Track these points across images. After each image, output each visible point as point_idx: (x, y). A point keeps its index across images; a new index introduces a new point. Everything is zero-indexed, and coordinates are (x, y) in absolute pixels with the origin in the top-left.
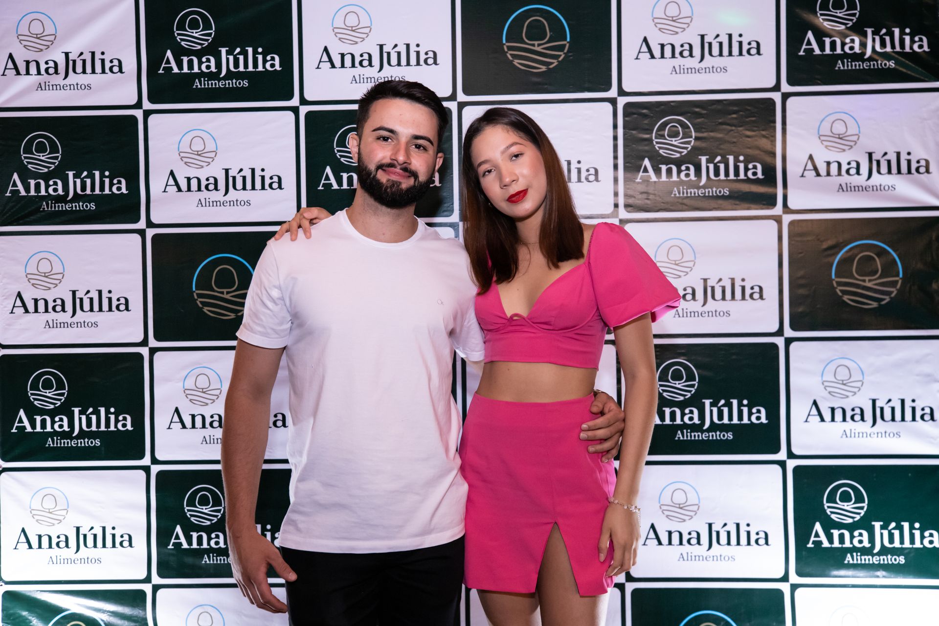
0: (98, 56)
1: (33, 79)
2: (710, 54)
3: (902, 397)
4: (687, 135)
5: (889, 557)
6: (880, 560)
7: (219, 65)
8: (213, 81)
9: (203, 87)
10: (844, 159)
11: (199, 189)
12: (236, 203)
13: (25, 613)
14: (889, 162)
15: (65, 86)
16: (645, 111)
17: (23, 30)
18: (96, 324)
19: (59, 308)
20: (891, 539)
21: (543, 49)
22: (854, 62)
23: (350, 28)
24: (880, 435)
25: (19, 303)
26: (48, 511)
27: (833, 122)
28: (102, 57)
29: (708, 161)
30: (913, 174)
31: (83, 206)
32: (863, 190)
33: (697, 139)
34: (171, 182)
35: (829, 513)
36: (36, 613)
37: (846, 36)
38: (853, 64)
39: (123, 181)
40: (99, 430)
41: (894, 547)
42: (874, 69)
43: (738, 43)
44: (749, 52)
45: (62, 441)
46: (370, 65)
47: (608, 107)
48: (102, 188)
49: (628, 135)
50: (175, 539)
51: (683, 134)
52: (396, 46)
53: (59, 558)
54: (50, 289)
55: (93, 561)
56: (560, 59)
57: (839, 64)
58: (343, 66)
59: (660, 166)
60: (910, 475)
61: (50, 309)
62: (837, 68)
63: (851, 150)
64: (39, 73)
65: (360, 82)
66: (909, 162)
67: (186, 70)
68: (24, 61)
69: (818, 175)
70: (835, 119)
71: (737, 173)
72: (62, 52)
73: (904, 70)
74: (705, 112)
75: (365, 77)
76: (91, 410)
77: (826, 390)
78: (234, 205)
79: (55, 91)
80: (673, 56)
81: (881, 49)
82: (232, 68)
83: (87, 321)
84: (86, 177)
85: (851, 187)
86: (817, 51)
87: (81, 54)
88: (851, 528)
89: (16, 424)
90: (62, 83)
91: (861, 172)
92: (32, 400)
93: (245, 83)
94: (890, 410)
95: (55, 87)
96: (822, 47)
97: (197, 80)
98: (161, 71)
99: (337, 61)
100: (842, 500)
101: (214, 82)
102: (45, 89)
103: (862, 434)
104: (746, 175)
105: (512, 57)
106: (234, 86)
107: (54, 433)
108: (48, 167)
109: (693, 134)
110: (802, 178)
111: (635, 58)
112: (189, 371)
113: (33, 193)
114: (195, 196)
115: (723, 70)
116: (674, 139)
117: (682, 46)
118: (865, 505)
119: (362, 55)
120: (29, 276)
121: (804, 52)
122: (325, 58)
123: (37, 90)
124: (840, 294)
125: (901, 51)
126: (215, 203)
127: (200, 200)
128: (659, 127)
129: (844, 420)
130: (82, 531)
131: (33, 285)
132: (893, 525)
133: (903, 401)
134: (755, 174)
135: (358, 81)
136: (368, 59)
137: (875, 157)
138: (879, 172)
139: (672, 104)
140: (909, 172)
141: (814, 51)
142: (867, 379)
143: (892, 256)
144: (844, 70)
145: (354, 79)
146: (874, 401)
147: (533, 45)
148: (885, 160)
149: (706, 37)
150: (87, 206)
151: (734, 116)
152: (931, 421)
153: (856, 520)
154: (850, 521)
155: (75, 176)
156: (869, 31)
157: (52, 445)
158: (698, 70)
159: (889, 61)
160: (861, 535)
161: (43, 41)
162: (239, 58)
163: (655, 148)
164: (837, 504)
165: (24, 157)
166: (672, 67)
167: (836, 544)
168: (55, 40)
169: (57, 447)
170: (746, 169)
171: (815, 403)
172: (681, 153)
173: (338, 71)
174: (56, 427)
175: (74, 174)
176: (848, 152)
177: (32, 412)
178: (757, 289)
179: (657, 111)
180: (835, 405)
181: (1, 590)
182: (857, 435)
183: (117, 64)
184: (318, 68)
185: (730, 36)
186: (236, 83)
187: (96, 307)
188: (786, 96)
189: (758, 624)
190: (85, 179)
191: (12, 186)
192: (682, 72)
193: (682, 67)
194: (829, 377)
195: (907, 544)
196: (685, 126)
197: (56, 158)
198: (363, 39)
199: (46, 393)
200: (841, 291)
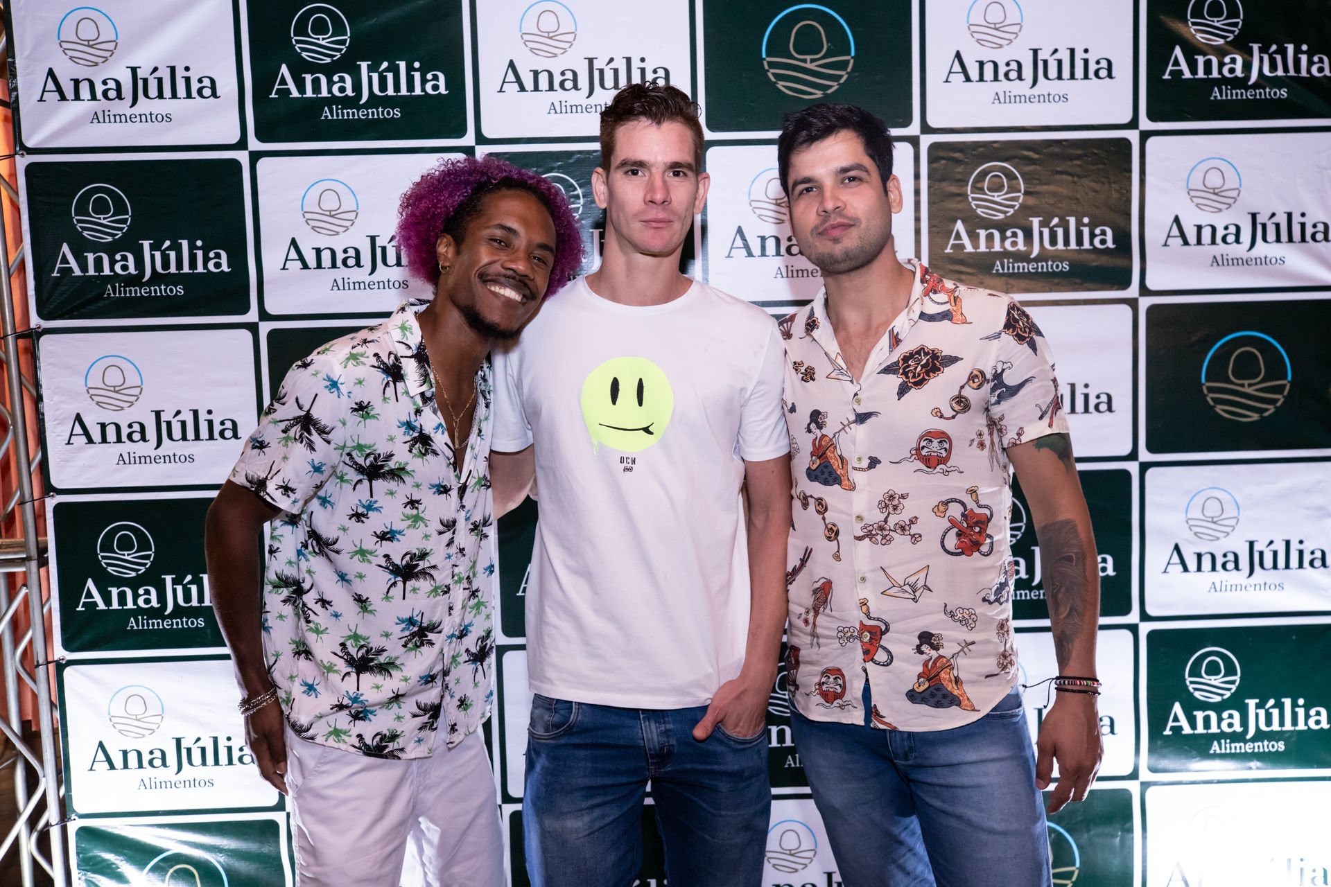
0: (180, 73)
1: (85, 106)
2: (1046, 76)
3: (1287, 538)
4: (1013, 188)
5: (1266, 743)
6: (1254, 747)
7: (357, 86)
9: (335, 118)
10: (1220, 221)
11: (334, 265)
12: (387, 284)
13: (110, 857)
14: (1278, 226)
15: (133, 116)
16: (957, 155)
17: (68, 34)
18: (190, 458)
19: (136, 436)
21: (818, 66)
22: (1235, 89)
23: (546, 35)
24: (1258, 587)
25: (78, 429)
26: (134, 717)
27: (1206, 172)
28: (187, 74)
29: (1042, 225)
30: (1308, 242)
31: (165, 290)
32: (1243, 264)
33: (1026, 193)
34: (293, 254)
35: (1192, 690)
36: (124, 855)
37: (1226, 54)
38: (1234, 92)
39: (224, 254)
40: (203, 605)
41: (1272, 731)
42: (1261, 100)
43: (1082, 62)
44: (1097, 74)
45: (150, 622)
46: (576, 87)
47: (907, 148)
48: (193, 264)
49: (934, 187)
51: (1008, 187)
52: (611, 60)
53: (153, 780)
54: (122, 409)
55: (202, 783)
56: (842, 81)
57: (1216, 93)
58: (536, 89)
59: (978, 231)
60: (1294, 637)
61: (124, 438)
62: (1212, 98)
63: (1229, 210)
64: (94, 98)
65: (561, 113)
66: (1303, 225)
67: (309, 93)
68: (71, 80)
69: (1186, 243)
70: (1208, 167)
71: (1080, 241)
72: (128, 67)
73: (1300, 102)
74: (1036, 156)
75: (568, 104)
76: (189, 578)
77: (1191, 530)
78: (384, 288)
79: (118, 124)
80: (996, 79)
81: (1270, 72)
82: (376, 90)
83: (178, 454)
84: (169, 248)
85: (1227, 260)
86: (1187, 75)
87: (156, 69)
88: (1219, 708)
89: (83, 600)
90: (129, 112)
91: (1241, 240)
92: (105, 566)
93: (397, 113)
94: (1271, 554)
95: (118, 117)
96: (1194, 70)
97: (326, 108)
98: (273, 96)
99: (529, 84)
100: (1207, 673)
101: (350, 111)
102: (104, 122)
103: (1236, 587)
104: (1092, 243)
105: (775, 78)
106: (381, 117)
107: (138, 611)
108: (113, 235)
109: (1022, 187)
110: (1166, 249)
111: (945, 79)
113: (91, 272)
114: (328, 275)
115: (1062, 98)
116: (996, 194)
117: (1008, 64)
118: (1237, 678)
120: (92, 392)
121: (1169, 75)
122: (511, 77)
123: (92, 122)
124: (1211, 403)
125: (1296, 75)
126: (357, 285)
127: (335, 280)
128: (976, 177)
129: (1214, 569)
130: (184, 744)
131: (98, 403)
132: (1271, 702)
133: (1288, 543)
134: (1103, 242)
135: (558, 111)
136: (571, 78)
137: (1260, 219)
138: (1264, 239)
139: (995, 145)
140: (1303, 240)
141: (1183, 74)
142: (1244, 515)
143: (1278, 351)
144: (1222, 101)
145: (552, 108)
146: (1252, 544)
147: (804, 61)
148: (1273, 223)
149: (1039, 52)
150: (171, 291)
151: (1078, 162)
152: (1322, 568)
153: (1225, 697)
154: (1218, 699)
155: (153, 248)
156: (1256, 47)
157: (135, 628)
158: (1030, 98)
159: (1279, 89)
160: (1231, 716)
161: (100, 50)
162: (386, 76)
163: (971, 206)
164: (1202, 677)
165: (77, 220)
166: (994, 93)
167: (1200, 729)
168: (115, 48)
169: (143, 630)
170: (1093, 236)
171: (1177, 548)
172: (1005, 213)
173: (530, 96)
174: (141, 602)
175: (150, 244)
176: (1225, 212)
177: (104, 582)
178: (1104, 398)
179: (974, 155)
180: (1202, 551)
181: (73, 827)
182: (1229, 588)
183: (209, 85)
184: (500, 91)
185: (1072, 51)
186: (383, 112)
187: (191, 434)
188: (1145, 136)
189: (1099, 835)
190: (167, 252)
191: (61, 263)
192: (1007, 100)
193: (1008, 94)
194: (1195, 513)
195: (1288, 726)
196: (1011, 177)
197: (125, 221)
198: (565, 50)
199: (124, 555)
200: (1213, 399)
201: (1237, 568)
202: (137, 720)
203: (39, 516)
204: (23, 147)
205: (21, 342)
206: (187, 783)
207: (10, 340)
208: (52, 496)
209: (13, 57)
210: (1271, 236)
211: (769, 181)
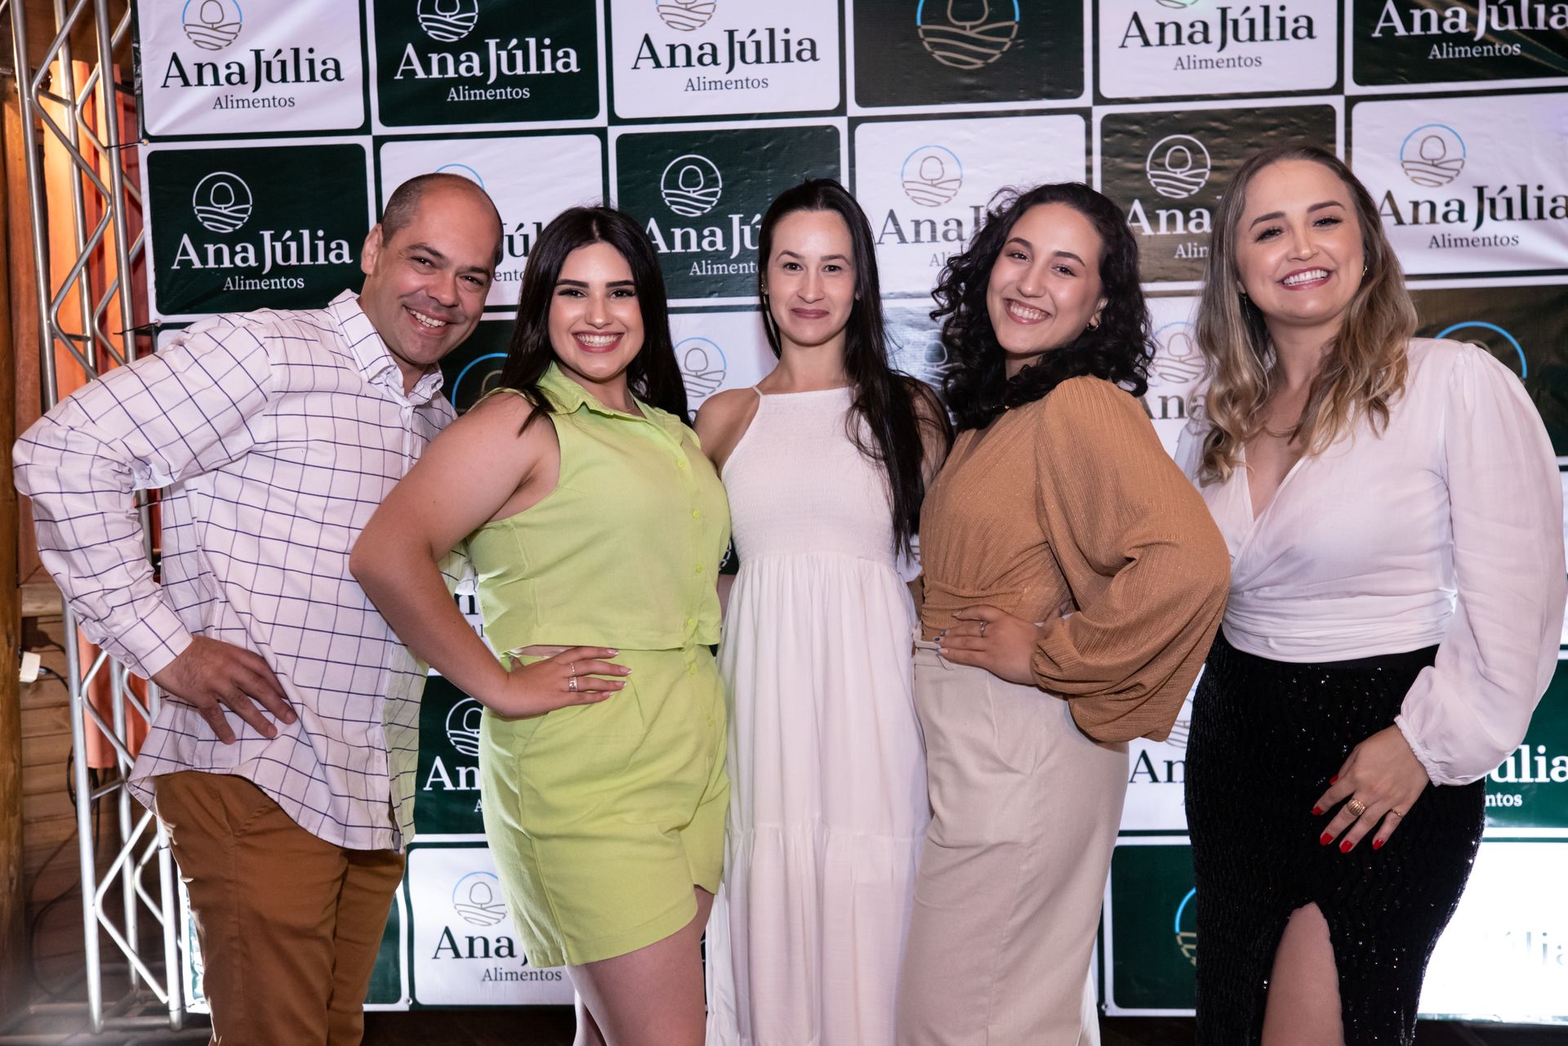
0: (304, 55)
1: (208, 91)
2: (1236, 37)
4: (1199, 164)
5: (1499, 796)
7: (485, 66)
8: (476, 91)
9: (462, 99)
10: (1440, 197)
14: (1509, 201)
15: (256, 101)
16: (1135, 128)
17: (193, 17)
20: (1503, 771)
21: (980, 33)
22: (1458, 46)
23: (684, 6)
27: (1424, 141)
28: (311, 56)
30: (1546, 219)
31: (286, 282)
32: (1468, 245)
33: (1214, 169)
37: (1446, 7)
38: (1457, 49)
39: (345, 245)
41: (1507, 783)
42: (1489, 57)
43: (1278, 21)
44: (1295, 34)
46: (715, 62)
47: (1078, 122)
48: (314, 256)
49: (1110, 164)
50: (434, 777)
51: (1193, 163)
52: (753, 32)
56: (1005, 49)
57: (1435, 51)
58: (673, 64)
59: (1158, 212)
62: (1431, 57)
63: (1451, 183)
64: (217, 82)
65: (699, 89)
66: (1540, 200)
67: (435, 74)
68: (195, 64)
69: (1400, 222)
70: (1426, 136)
72: (251, 50)
73: (1535, 59)
74: (1225, 127)
75: (707, 81)
78: (511, 279)
79: (241, 110)
80: (1179, 42)
81: (1500, 26)
82: (505, 70)
84: (289, 239)
85: (1449, 240)
86: (1401, 31)
87: (279, 52)
90: (252, 96)
91: (1466, 218)
93: (526, 93)
95: (240, 103)
96: (1408, 25)
97: (453, 89)
98: (398, 77)
99: (665, 59)
101: (478, 92)
102: (227, 107)
105: (932, 48)
106: (509, 97)
108: (234, 226)
109: (1209, 162)
111: (1120, 44)
113: (211, 264)
115: (1255, 62)
116: (1178, 170)
117: (1192, 26)
119: (701, 48)
121: (1380, 32)
122: (646, 52)
123: (214, 108)
125: (1531, 28)
128: (1156, 152)
135: (696, 88)
136: (710, 52)
137: (1487, 194)
138: (1493, 217)
139: (1177, 116)
140: (1540, 216)
141: (1396, 31)
143: (1513, 346)
144: (1442, 60)
145: (690, 84)
147: (964, 28)
148: (1503, 198)
149: (1229, 11)
150: (292, 283)
151: (1272, 133)
155: (274, 238)
158: (1217, 63)
159: (1512, 46)
161: (224, 33)
162: (515, 54)
163: (1150, 184)
165: (198, 210)
166: (1177, 59)
168: (239, 31)
172: (1188, 191)
173: (666, 72)
175: (271, 235)
176: (1446, 186)
179: (1153, 128)
183: (333, 67)
184: (635, 68)
185: (1266, 9)
186: (511, 93)
188: (1351, 102)
190: (288, 243)
191: (181, 255)
192: (1192, 66)
193: (1192, 59)
195: (1526, 778)
196: (1195, 150)
197: (245, 211)
198: (704, 22)
204: (146, 135)
205: (140, 337)
207: (129, 335)
209: (138, 42)
210: (1501, 211)
211: (924, 160)
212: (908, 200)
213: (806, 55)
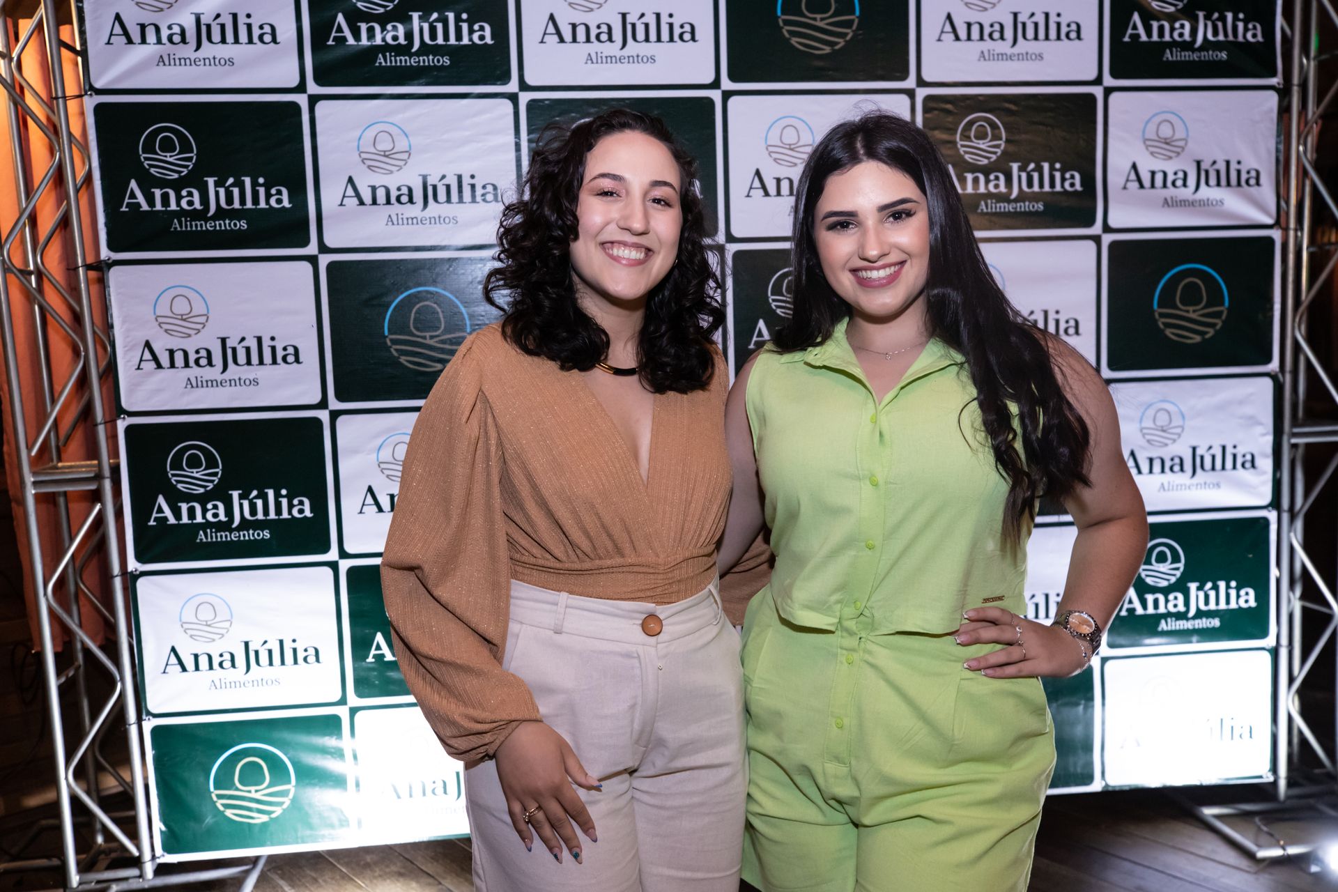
0: (242, 20)
1: (150, 49)
2: (1024, 36)
3: (1223, 443)
4: (996, 137)
7: (409, 36)
8: (402, 58)
9: (389, 64)
10: (1170, 167)
11: (388, 202)
12: (439, 220)
14: (1218, 172)
15: (197, 60)
16: (949, 107)
18: (255, 382)
19: (203, 362)
20: (1207, 603)
21: (828, 24)
24: (1199, 487)
25: (147, 355)
26: (205, 623)
27: (1159, 124)
28: (248, 21)
29: (1020, 169)
30: (1243, 187)
31: (230, 224)
32: (1189, 206)
33: (1007, 141)
34: (350, 192)
35: (1145, 578)
36: (196, 750)
39: (285, 191)
40: (268, 518)
42: (1205, 62)
43: (1055, 25)
44: (1067, 35)
45: (219, 534)
46: (610, 39)
47: (905, 100)
48: (256, 200)
50: (375, 650)
51: (993, 135)
52: (643, 15)
53: (223, 681)
54: (189, 336)
55: (270, 682)
56: (848, 38)
58: (574, 40)
59: (966, 174)
61: (192, 363)
64: (159, 41)
65: (597, 63)
66: (1239, 172)
67: (364, 41)
68: (138, 24)
69: (1142, 186)
70: (1161, 120)
71: (1052, 185)
72: (192, 13)
73: (1237, 64)
74: (1016, 108)
75: (604, 55)
76: (255, 493)
77: (1144, 438)
78: (435, 223)
79: (183, 68)
80: (982, 38)
82: (427, 39)
83: (243, 378)
84: (233, 185)
85: (1176, 202)
86: (1144, 38)
89: (154, 515)
90: (193, 56)
91: (1188, 183)
92: (175, 483)
93: (446, 61)
94: (1210, 458)
95: (183, 61)
96: (1149, 34)
97: (380, 55)
98: (330, 43)
99: (567, 33)
100: (1157, 561)
102: (170, 65)
103: (1181, 487)
104: (1062, 186)
105: (789, 35)
106: (432, 64)
107: (208, 525)
108: (179, 172)
109: (1004, 136)
110: (1125, 191)
111: (937, 38)
112: (385, 438)
113: (159, 207)
114: (383, 211)
115: (1038, 57)
116: (981, 142)
117: (992, 26)
118: (1181, 565)
119: (599, 27)
120: (160, 320)
122: (551, 29)
123: (158, 65)
124: (1162, 327)
126: (410, 221)
127: (390, 216)
128: (964, 126)
129: (1163, 471)
130: (252, 647)
131: (166, 331)
132: (1209, 585)
133: (1224, 448)
134: (1072, 185)
135: (595, 61)
136: (606, 31)
137: (1204, 166)
138: (1207, 183)
139: (981, 98)
140: (1239, 184)
142: (1188, 423)
143: (1218, 281)
145: (589, 58)
146: (1194, 449)
147: (815, 19)
148: (1214, 170)
149: (1019, 15)
150: (235, 225)
151: (1050, 114)
152: (1252, 470)
153: (1171, 582)
154: (1164, 584)
155: (217, 184)
156: (1201, 15)
157: (205, 540)
158: (1010, 56)
159: (1220, 52)
160: (1176, 598)
162: (436, 26)
163: (960, 152)
164: (1153, 565)
165: (144, 158)
166: (980, 52)
169: (212, 543)
170: (1063, 180)
171: (1132, 453)
172: (989, 158)
173: (568, 47)
174: (209, 516)
175: (215, 181)
176: (1174, 160)
177: (175, 498)
178: (1072, 323)
179: (962, 107)
180: (1153, 455)
181: (148, 725)
182: (1175, 488)
183: (270, 32)
184: (542, 42)
185: (1047, 15)
186: (433, 60)
187: (255, 359)
188: (1108, 91)
189: (1066, 704)
190: (231, 189)
191: (129, 199)
192: (991, 58)
193: (992, 52)
194: (1148, 423)
195: (1223, 606)
196: (994, 126)
197: (190, 159)
198: (601, 5)
199: (192, 472)
200: (1163, 323)
201: (1182, 470)
202: (207, 625)
203: (113, 437)
204: (92, 88)
205: (92, 274)
206: (255, 683)
207: (81, 271)
208: (124, 418)
210: (1213, 181)
211: (784, 128)
212: (771, 160)
213: (687, 37)
